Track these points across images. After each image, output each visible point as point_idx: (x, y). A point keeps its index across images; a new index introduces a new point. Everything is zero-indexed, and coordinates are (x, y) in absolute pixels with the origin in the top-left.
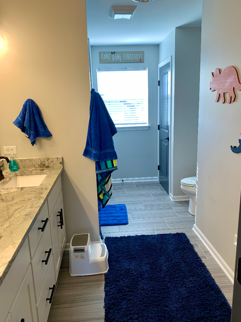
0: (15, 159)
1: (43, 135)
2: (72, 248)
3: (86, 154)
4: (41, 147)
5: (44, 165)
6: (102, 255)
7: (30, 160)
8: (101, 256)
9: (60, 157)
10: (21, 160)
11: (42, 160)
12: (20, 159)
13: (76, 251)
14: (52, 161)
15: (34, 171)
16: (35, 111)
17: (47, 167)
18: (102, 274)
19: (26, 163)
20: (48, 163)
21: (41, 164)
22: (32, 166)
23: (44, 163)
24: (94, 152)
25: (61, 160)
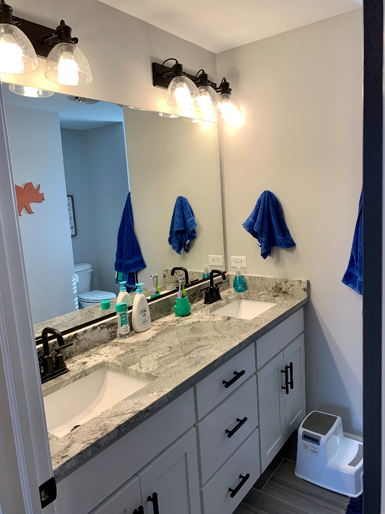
0: (242, 274)
1: (281, 244)
2: (301, 430)
3: (347, 280)
4: (278, 261)
5: (281, 289)
6: (353, 464)
7: (262, 279)
8: (351, 464)
9: (304, 280)
10: (250, 277)
11: (278, 281)
12: (249, 275)
13: (306, 437)
14: (292, 285)
15: (263, 296)
16: (271, 209)
17: (284, 293)
18: (347, 496)
19: (256, 281)
20: (285, 287)
21: (276, 287)
22: (264, 288)
23: (280, 286)
24: (360, 279)
25: (305, 286)
